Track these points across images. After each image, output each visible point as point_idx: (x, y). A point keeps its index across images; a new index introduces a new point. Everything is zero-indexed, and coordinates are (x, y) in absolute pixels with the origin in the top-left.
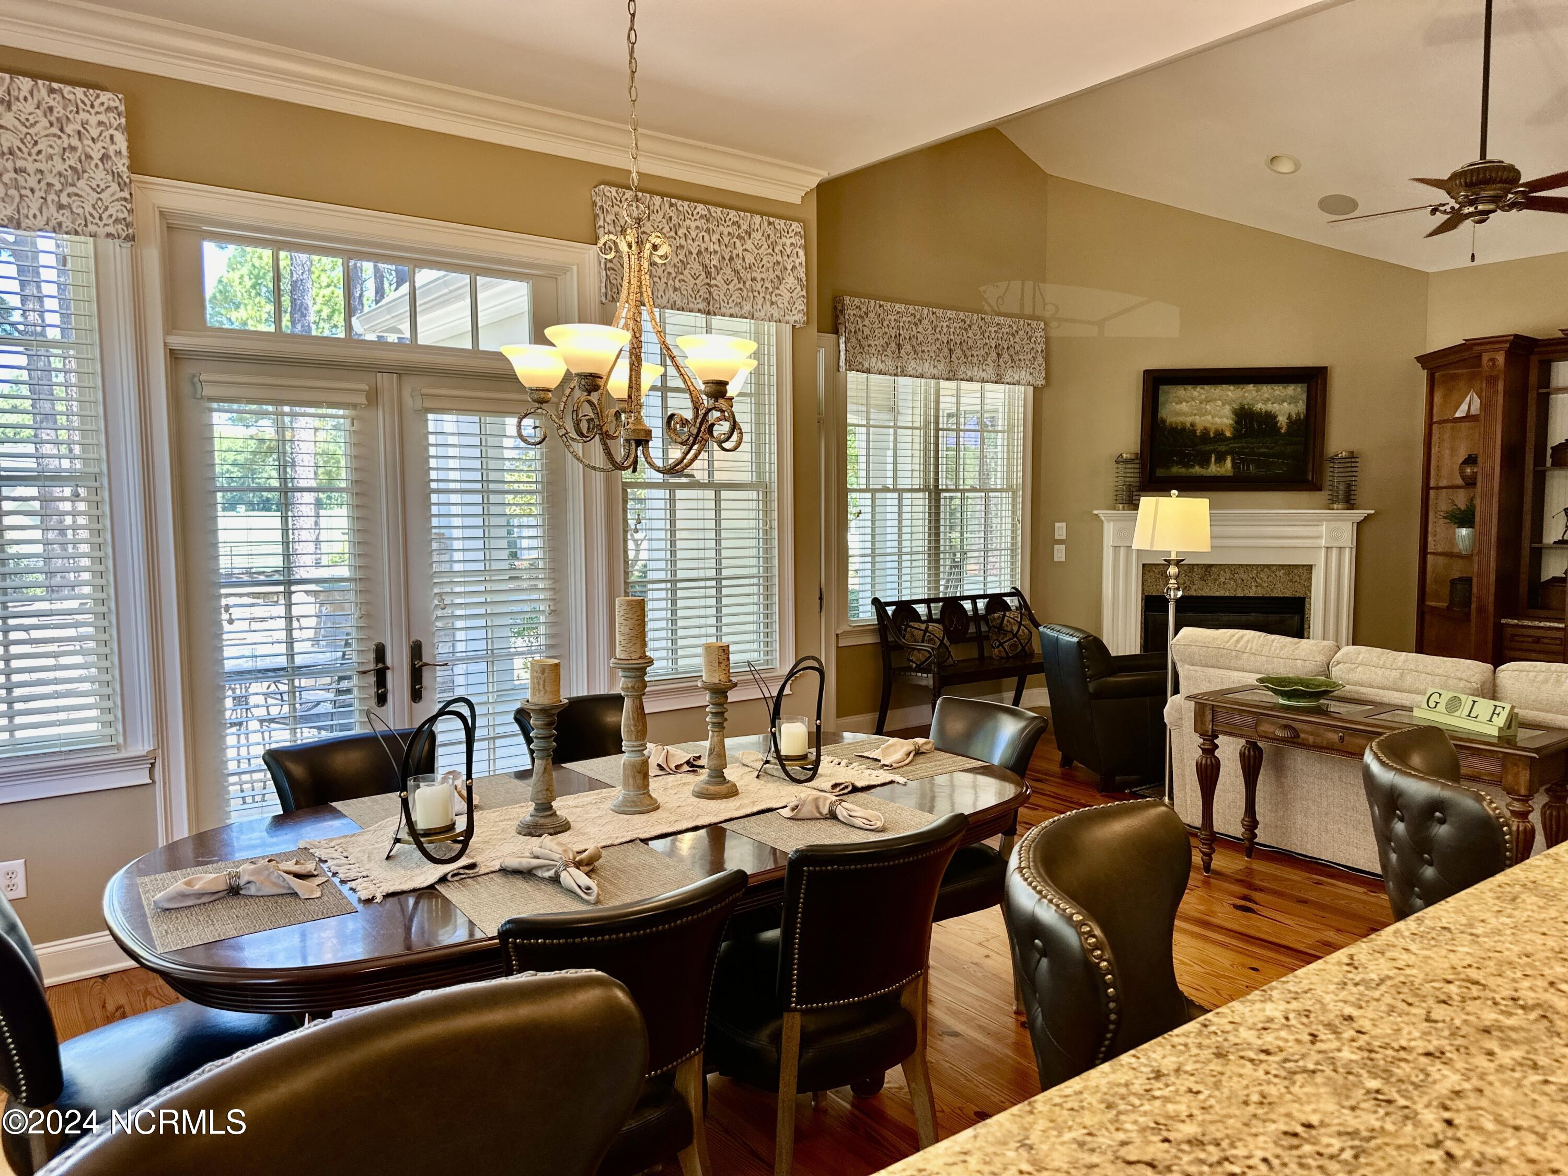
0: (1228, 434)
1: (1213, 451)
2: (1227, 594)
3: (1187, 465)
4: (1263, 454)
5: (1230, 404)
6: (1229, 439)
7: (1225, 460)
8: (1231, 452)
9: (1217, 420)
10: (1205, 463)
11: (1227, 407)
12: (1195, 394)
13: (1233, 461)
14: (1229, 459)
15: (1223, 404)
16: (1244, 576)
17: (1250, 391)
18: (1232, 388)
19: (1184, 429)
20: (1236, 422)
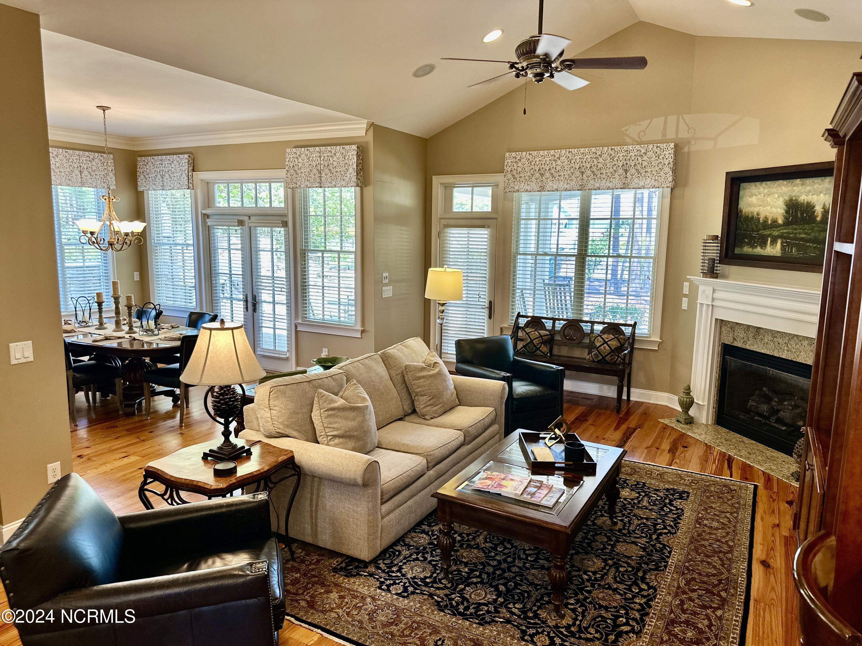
0: (780, 221)
1: (769, 235)
2: (768, 353)
3: (753, 247)
4: (802, 239)
5: (783, 197)
6: (780, 226)
7: (777, 243)
8: (781, 237)
9: (774, 210)
10: (763, 245)
11: (781, 199)
12: (762, 189)
13: (782, 243)
14: (779, 242)
15: (779, 197)
16: (780, 341)
17: (797, 185)
18: (785, 182)
19: (753, 217)
20: (786, 212)
